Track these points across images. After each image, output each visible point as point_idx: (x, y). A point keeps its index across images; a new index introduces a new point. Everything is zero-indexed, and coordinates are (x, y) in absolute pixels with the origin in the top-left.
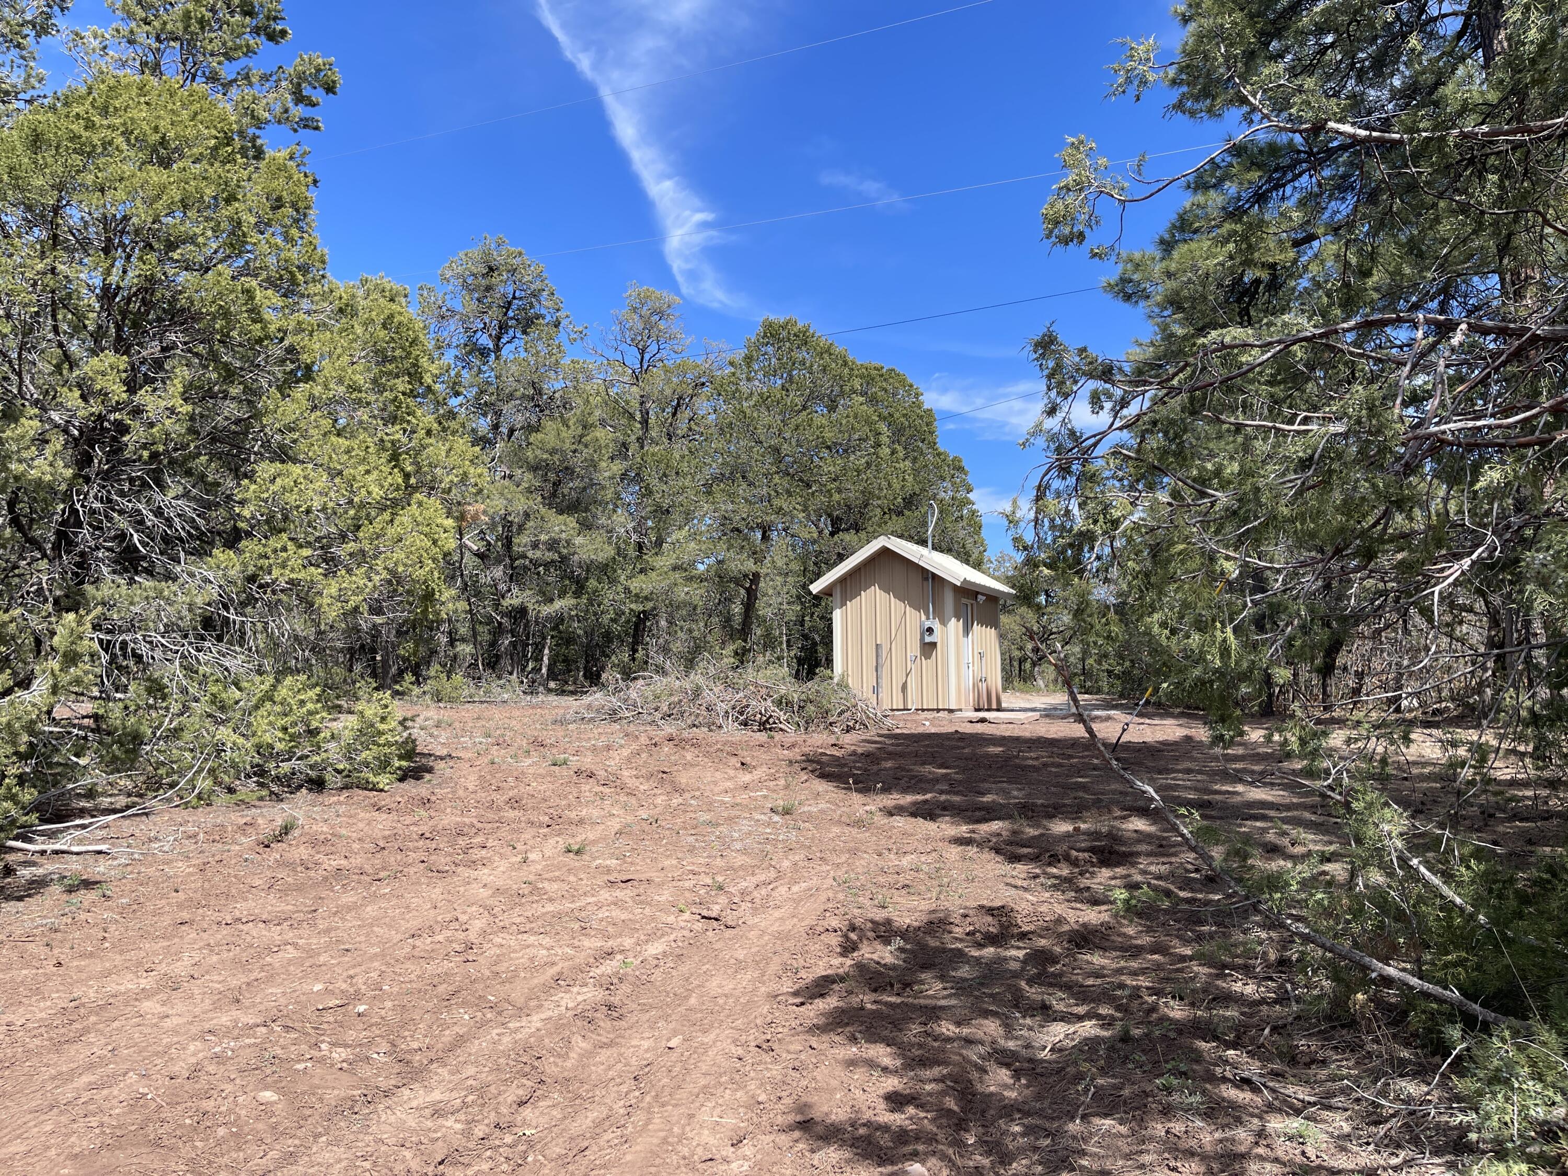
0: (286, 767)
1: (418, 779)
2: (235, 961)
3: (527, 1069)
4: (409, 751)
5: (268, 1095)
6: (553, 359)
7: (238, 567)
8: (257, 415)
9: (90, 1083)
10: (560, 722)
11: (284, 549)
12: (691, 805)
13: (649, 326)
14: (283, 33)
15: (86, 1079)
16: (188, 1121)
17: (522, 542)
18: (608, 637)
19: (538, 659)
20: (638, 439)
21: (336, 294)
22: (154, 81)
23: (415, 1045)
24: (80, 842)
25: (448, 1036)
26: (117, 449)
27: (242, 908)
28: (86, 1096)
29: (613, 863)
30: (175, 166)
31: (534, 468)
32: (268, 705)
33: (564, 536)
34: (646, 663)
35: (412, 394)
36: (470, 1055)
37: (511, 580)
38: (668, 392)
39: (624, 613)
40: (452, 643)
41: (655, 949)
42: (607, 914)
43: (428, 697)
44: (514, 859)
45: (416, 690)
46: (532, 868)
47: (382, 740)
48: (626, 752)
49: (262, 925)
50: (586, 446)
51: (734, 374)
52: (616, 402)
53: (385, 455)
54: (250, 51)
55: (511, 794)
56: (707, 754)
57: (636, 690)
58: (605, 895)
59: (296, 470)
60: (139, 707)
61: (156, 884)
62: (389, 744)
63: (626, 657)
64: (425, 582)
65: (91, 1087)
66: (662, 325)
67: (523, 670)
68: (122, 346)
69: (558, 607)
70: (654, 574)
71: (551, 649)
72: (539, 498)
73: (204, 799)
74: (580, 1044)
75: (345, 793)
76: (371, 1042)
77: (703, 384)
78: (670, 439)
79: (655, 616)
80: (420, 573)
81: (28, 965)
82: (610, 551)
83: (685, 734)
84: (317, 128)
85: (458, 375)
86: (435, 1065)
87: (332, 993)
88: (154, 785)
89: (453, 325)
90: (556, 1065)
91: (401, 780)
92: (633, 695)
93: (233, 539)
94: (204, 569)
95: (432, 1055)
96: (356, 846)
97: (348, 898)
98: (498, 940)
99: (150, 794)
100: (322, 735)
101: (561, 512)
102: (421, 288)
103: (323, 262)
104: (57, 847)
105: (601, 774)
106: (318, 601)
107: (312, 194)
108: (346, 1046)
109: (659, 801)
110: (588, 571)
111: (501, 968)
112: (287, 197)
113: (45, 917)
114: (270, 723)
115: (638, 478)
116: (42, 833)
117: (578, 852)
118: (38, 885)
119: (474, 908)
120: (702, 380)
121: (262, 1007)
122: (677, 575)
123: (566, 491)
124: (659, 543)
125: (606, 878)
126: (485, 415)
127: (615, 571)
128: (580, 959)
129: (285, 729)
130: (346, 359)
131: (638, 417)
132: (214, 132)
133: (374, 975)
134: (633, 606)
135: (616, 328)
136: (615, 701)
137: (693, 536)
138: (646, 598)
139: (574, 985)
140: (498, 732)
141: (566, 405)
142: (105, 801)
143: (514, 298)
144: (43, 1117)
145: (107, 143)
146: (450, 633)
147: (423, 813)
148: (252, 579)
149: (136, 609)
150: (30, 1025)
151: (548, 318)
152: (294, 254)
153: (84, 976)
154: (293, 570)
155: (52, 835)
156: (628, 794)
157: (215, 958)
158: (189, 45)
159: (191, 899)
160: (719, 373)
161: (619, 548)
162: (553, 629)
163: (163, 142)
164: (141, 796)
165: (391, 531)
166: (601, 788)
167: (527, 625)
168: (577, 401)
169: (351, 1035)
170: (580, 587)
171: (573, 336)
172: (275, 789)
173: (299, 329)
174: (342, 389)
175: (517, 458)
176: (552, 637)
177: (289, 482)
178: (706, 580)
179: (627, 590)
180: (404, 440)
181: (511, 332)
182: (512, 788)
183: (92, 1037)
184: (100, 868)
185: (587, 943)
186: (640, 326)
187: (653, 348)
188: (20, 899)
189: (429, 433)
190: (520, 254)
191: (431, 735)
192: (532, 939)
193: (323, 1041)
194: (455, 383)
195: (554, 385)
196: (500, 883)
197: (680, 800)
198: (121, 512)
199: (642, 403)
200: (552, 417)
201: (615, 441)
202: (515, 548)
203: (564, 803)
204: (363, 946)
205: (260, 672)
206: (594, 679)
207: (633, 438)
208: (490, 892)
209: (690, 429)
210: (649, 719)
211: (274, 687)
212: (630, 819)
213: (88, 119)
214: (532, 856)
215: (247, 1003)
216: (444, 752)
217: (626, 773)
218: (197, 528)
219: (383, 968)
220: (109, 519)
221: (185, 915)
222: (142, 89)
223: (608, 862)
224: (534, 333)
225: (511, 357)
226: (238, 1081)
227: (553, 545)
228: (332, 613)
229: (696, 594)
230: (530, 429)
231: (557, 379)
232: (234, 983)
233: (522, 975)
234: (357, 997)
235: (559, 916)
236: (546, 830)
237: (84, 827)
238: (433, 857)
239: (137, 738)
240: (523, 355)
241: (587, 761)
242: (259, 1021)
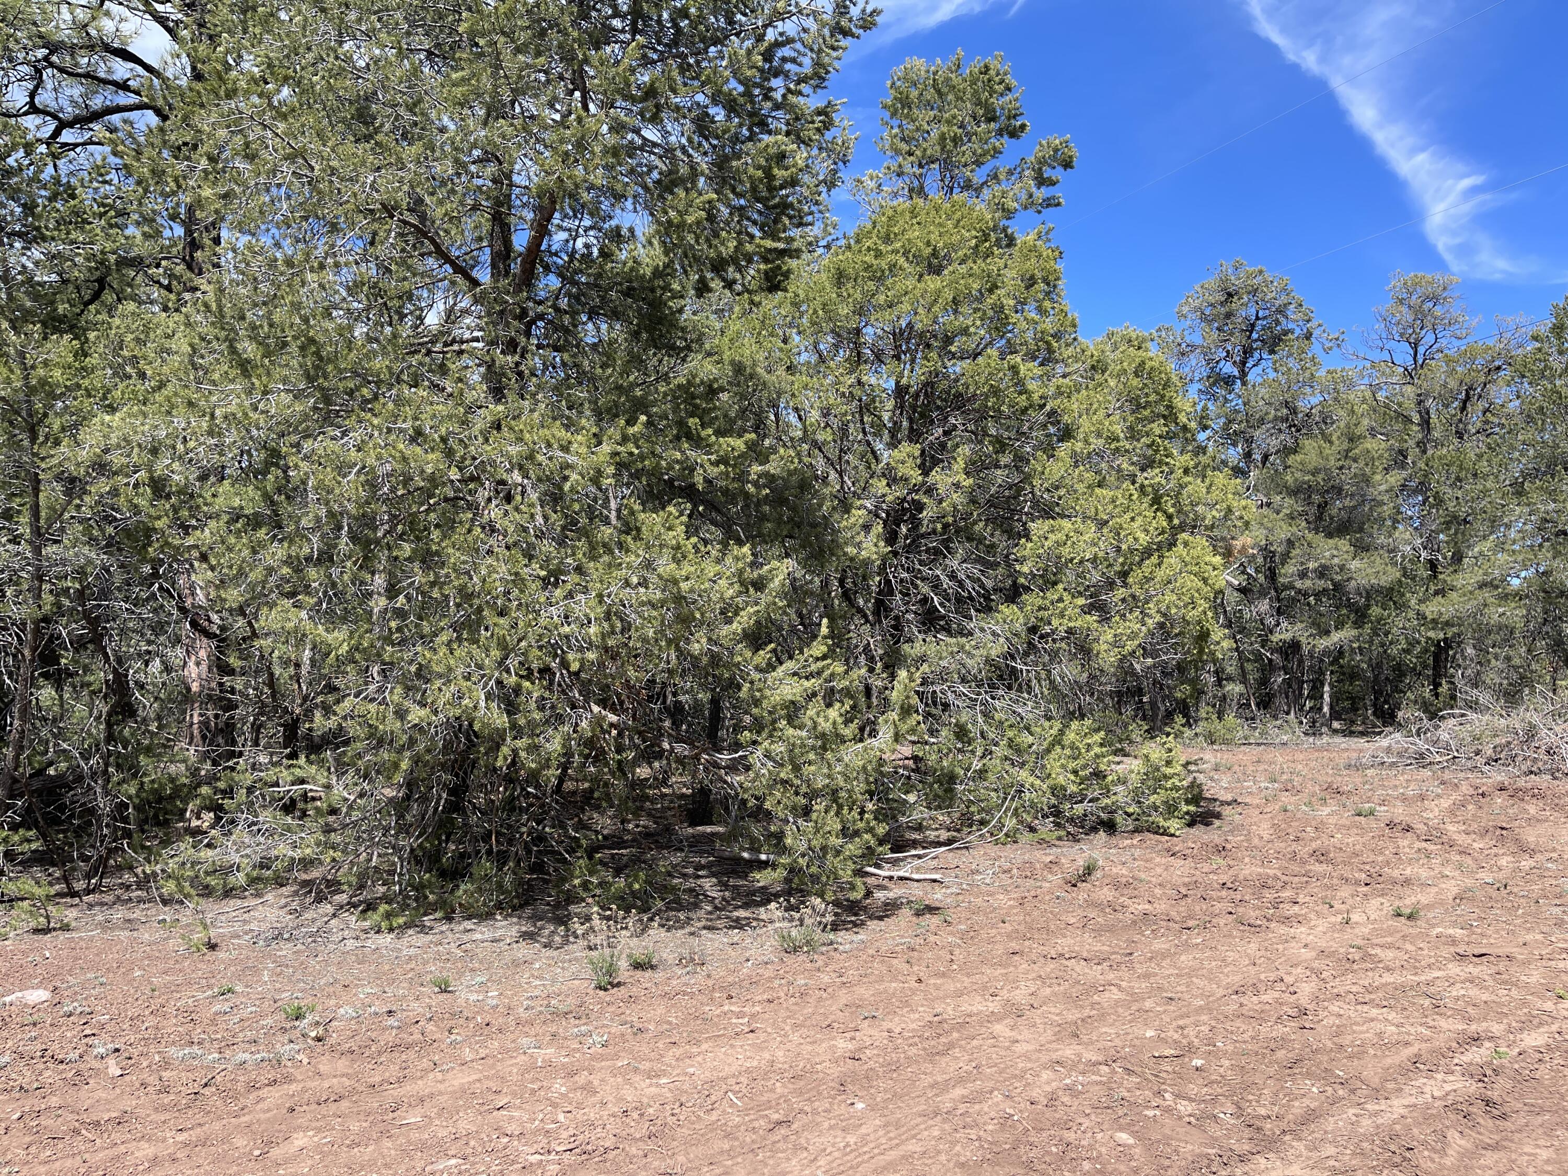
0: (1079, 809)
1: (1207, 824)
2: (1067, 996)
3: (1397, 1159)
4: (1196, 796)
5: (1123, 1137)
6: (1307, 374)
7: (1021, 621)
8: (1027, 478)
9: (963, 1096)
10: (1357, 767)
11: (1061, 600)
12: (1548, 869)
13: (1420, 315)
14: (1023, 127)
15: (958, 1092)
16: (1054, 1149)
17: (1288, 571)
18: (1400, 670)
19: (1316, 694)
20: (1418, 444)
21: (1088, 353)
22: (920, 202)
23: (1263, 1112)
24: (918, 870)
25: (1298, 1108)
26: (915, 523)
27: (1064, 943)
28: (962, 1108)
29: (1458, 932)
30: (946, 272)
31: (1294, 492)
32: (1058, 749)
33: (1336, 561)
34: (1453, 697)
35: (1170, 436)
36: (1326, 1132)
37: (1279, 612)
38: (1453, 384)
39: (1419, 642)
40: (1219, 683)
41: (1534, 1039)
42: (1462, 992)
43: (1201, 738)
44: (1333, 919)
45: (1188, 733)
46: (1357, 931)
47: (1169, 784)
48: (1445, 803)
49: (1083, 963)
50: (1355, 460)
51: (1540, 350)
52: (1387, 406)
53: (1147, 500)
54: (997, 152)
55: (1314, 845)
56: (1556, 807)
57: (1447, 730)
58: (1454, 969)
59: (1066, 524)
60: (950, 750)
61: (985, 914)
62: (1176, 788)
63: (1427, 692)
64: (1199, 622)
65: (965, 1100)
66: (1438, 311)
67: (1301, 710)
68: (914, 436)
69: (1336, 639)
70: (1454, 594)
71: (1332, 686)
72: (1304, 524)
73: (1012, 837)
74: (1458, 1142)
75: (1138, 837)
76: (1214, 1100)
77: (1498, 368)
78: (1461, 438)
79: (1459, 644)
80: (1192, 615)
81: (895, 979)
82: (1394, 574)
83: (1521, 783)
84: (1059, 204)
85: (1205, 408)
86: (1288, 1138)
87: (1164, 1041)
88: (967, 821)
89: (1195, 360)
90: (1433, 1161)
91: (1191, 825)
92: (1444, 736)
93: (1014, 594)
94: (992, 624)
95: (1283, 1125)
96: (1158, 891)
97: (1160, 945)
98: (1334, 1008)
99: (966, 830)
100: (1110, 778)
101: (1330, 535)
102: (1159, 330)
103: (1074, 326)
104: (901, 873)
105: (1420, 827)
106: (1096, 647)
107: (1060, 266)
108: (1191, 1100)
109: (1503, 862)
110: (1368, 598)
111: (1346, 1040)
112: (1039, 275)
113: (902, 937)
114: (1063, 766)
115: (1423, 487)
116: (888, 861)
117: (1410, 917)
118: (890, 908)
119: (1299, 970)
120: (1497, 363)
121: (1099, 1045)
122: (1486, 594)
123: (1334, 512)
124: (1458, 558)
125: (1452, 949)
126: (1235, 445)
127: (1403, 595)
128: (1440, 1042)
129: (1075, 772)
130: (1102, 413)
131: (1416, 418)
132: (974, 233)
133: (1205, 1029)
134: (1431, 634)
135: (1380, 326)
136: (1421, 744)
137: (1500, 546)
138: (1447, 624)
139: (1437, 1071)
140: (1285, 777)
141: (1326, 419)
142: (931, 835)
143: (1257, 318)
144: (931, 1122)
145: (893, 266)
146: (1217, 672)
147: (1220, 861)
148: (1033, 630)
149: (944, 663)
150: (906, 1034)
151: (1298, 331)
152: (1049, 325)
153: (941, 994)
154: (1070, 619)
155: (895, 862)
156: (1461, 853)
157: (1048, 990)
158: (947, 164)
159: (1017, 931)
160: (1520, 351)
161: (1404, 569)
162: (1331, 664)
163: (935, 254)
164: (958, 831)
165: (1160, 574)
166: (1424, 844)
167: (1301, 662)
168: (1340, 414)
169: (1193, 1089)
170: (1360, 616)
171: (1328, 345)
172: (1071, 829)
173: (1059, 393)
174: (1101, 442)
175: (1275, 484)
176: (1332, 672)
177: (1061, 536)
178: (1527, 596)
179: (1421, 616)
180: (1163, 482)
181: (1256, 355)
182: (1312, 840)
183: (957, 1052)
184: (937, 896)
185: (1443, 1023)
186: (1410, 318)
187: (1429, 339)
188: (881, 918)
189: (1186, 471)
190: (1261, 272)
191: (1212, 779)
192: (1374, 1012)
193: (1165, 1091)
194: (1202, 418)
195: (1310, 401)
196: (1323, 944)
197: (1531, 863)
198: (923, 579)
199: (1419, 403)
200: (1310, 435)
201: (1391, 449)
202: (1281, 580)
203: (1380, 859)
204: (1186, 996)
205: (1049, 719)
206: (1388, 717)
207: (1411, 443)
208: (1314, 954)
209: (1486, 422)
210: (1469, 764)
211: (1062, 732)
212: (1469, 882)
213: (877, 250)
214: (1355, 917)
215: (1085, 1038)
216: (1229, 797)
217: (1451, 828)
218: (982, 586)
219: (1213, 1023)
220: (916, 587)
221: (1014, 946)
222: (913, 213)
223: (1451, 931)
224: (1283, 352)
225: (1259, 380)
226: (1093, 1117)
227: (1322, 572)
228: (1107, 658)
229: (1514, 614)
230: (1287, 451)
231: (1313, 394)
232: (1070, 1017)
233: (1371, 1052)
234: (1190, 1049)
235: (1403, 989)
236: (1366, 889)
237: (919, 857)
238: (1240, 910)
239: (952, 778)
240: (1272, 375)
241: (1399, 812)
242: (1101, 1059)
